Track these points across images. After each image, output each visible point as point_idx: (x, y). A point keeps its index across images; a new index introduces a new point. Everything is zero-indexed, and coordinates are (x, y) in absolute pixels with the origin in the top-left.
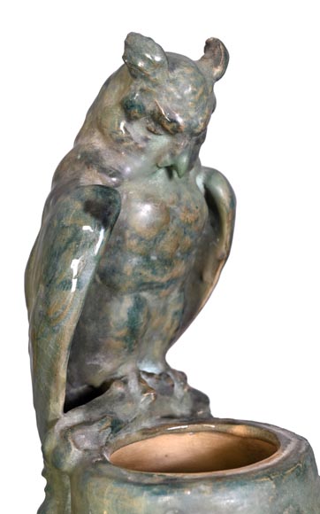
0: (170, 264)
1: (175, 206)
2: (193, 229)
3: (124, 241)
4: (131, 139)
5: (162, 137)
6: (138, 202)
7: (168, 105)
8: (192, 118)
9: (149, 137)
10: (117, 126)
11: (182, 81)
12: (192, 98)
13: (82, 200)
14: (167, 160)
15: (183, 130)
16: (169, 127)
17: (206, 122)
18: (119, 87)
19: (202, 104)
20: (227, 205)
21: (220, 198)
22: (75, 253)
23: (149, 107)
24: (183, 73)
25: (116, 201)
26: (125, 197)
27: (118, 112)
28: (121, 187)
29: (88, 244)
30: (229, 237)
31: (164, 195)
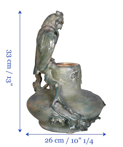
13: (54, 32)
16: (61, 23)
27: (54, 21)
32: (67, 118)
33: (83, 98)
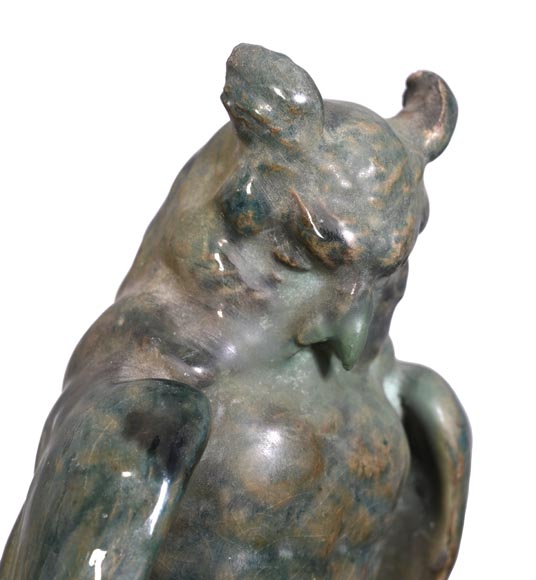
0: (325, 571)
1: (335, 437)
2: (377, 492)
3: (218, 511)
4: (238, 279)
5: (308, 276)
6: (250, 423)
7: (322, 201)
8: (375, 233)
9: (279, 276)
10: (205, 250)
11: (355, 150)
12: (376, 187)
13: (120, 411)
14: (319, 327)
15: (356, 258)
17: (407, 245)
18: (213, 169)
19: (397, 202)
20: (453, 442)
21: (436, 427)
22: (99, 532)
23: (279, 207)
24: (355, 134)
25: (197, 415)
26: (221, 410)
27: (210, 220)
28: (212, 388)
29: (131, 511)
30: (456, 516)
31: (310, 411)
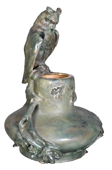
1: (52, 36)
2: (54, 40)
4: (46, 24)
10: (44, 22)
13: (39, 34)
14: (52, 28)
16: (53, 23)
18: (44, 15)
21: (57, 35)
27: (44, 19)
32: (30, 143)
33: (62, 121)
